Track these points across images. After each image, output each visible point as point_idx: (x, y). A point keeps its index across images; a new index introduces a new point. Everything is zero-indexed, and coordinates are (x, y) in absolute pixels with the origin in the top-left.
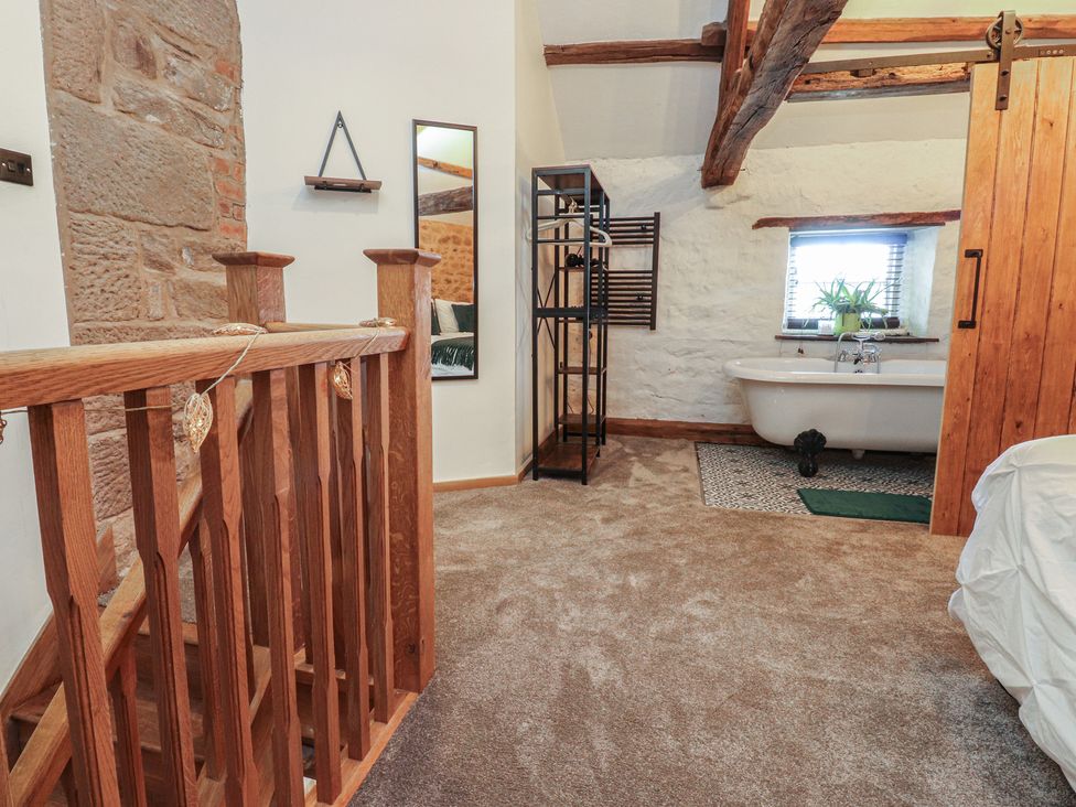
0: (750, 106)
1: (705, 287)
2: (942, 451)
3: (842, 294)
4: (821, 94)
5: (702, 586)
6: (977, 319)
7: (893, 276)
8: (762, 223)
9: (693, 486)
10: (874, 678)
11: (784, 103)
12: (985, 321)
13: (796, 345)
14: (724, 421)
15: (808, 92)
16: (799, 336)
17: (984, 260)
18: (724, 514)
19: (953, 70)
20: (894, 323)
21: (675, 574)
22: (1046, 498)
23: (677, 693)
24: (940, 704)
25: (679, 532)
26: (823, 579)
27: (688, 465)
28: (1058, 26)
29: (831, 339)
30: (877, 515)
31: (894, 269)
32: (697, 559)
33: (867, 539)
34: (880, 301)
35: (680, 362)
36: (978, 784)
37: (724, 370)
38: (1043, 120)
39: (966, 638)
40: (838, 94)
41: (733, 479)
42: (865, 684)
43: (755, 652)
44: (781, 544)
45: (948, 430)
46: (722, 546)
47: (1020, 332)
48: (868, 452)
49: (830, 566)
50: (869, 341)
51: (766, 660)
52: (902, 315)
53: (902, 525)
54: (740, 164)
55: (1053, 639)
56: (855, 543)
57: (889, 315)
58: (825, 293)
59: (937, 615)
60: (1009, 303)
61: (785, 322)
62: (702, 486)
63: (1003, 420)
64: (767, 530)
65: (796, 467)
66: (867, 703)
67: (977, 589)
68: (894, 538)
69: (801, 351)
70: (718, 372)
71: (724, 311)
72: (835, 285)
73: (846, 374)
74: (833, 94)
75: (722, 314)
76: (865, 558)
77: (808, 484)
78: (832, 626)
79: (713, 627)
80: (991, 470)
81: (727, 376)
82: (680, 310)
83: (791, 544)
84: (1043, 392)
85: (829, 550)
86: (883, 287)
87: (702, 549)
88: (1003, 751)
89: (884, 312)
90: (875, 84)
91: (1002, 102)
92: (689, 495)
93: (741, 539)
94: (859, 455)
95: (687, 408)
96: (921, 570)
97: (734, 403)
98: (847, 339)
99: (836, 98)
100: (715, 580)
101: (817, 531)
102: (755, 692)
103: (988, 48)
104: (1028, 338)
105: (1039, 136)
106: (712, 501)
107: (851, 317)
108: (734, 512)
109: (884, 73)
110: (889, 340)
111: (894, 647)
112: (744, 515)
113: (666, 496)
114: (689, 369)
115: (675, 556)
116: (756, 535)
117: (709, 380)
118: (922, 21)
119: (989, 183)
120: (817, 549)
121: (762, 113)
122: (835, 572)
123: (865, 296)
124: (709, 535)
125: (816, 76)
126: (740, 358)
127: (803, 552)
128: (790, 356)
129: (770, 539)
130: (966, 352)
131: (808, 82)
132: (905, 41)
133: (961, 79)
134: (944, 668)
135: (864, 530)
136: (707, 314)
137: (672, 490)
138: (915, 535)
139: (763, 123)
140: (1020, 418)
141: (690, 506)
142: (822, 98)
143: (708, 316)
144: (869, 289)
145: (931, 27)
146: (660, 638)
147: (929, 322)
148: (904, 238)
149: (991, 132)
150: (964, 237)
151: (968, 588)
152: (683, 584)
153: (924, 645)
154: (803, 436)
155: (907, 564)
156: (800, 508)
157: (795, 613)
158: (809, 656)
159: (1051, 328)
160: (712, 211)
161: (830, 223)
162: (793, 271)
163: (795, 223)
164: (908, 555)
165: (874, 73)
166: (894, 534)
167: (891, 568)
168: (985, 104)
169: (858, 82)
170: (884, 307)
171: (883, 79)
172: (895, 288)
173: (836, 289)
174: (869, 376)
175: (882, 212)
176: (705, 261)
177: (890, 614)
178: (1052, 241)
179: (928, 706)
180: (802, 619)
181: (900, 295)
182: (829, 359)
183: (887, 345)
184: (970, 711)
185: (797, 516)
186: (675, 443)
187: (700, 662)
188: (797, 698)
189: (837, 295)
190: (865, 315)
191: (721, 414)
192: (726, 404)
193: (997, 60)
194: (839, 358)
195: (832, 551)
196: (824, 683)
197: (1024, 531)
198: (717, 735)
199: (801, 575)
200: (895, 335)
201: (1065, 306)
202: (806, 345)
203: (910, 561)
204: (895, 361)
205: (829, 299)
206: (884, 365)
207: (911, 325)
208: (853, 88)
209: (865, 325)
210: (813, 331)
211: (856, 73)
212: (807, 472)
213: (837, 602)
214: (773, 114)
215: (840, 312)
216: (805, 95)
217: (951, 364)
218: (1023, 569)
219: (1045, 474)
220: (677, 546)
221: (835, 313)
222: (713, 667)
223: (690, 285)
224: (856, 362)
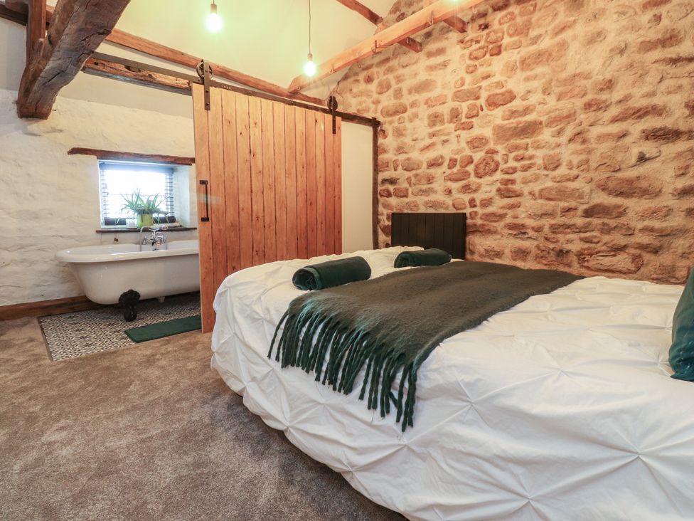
0: (53, 69)
1: (31, 195)
2: (203, 288)
3: (139, 202)
4: (107, 74)
5: (57, 419)
6: (210, 217)
7: (169, 192)
8: (74, 151)
9: (41, 350)
10: (179, 420)
11: (80, 73)
12: (213, 217)
13: (113, 236)
14: (62, 297)
15: (97, 70)
16: (113, 230)
17: (208, 186)
18: (70, 362)
19: (183, 83)
20: (172, 220)
21: (32, 419)
22: (240, 298)
23: (46, 498)
24: (212, 417)
25: (31, 388)
26: (146, 380)
27: (33, 337)
28: (230, 74)
29: (135, 230)
30: (174, 332)
31: (169, 188)
32: (50, 402)
33: (170, 348)
34: (163, 206)
35: (16, 255)
36: (231, 444)
37: (56, 258)
38: (226, 120)
39: (221, 379)
40: (118, 77)
41: (74, 336)
42: (174, 426)
43: (105, 442)
44: (116, 368)
45: (204, 277)
46: (71, 385)
47: (229, 223)
48: (167, 297)
49: (150, 371)
50: (159, 231)
51: (113, 443)
52: (176, 215)
53: (187, 333)
54: (51, 106)
55: (250, 361)
56: (163, 352)
57: (169, 215)
58: (128, 201)
59: (208, 374)
60: (222, 209)
61: (102, 220)
62: (48, 350)
63: (227, 266)
64: (106, 363)
65: (122, 317)
66: (176, 435)
67: (219, 351)
68: (184, 342)
69: (116, 240)
70: (52, 260)
71: (51, 214)
72: (134, 196)
73: (148, 252)
74: (115, 76)
75: (49, 216)
76: (169, 358)
77: (131, 326)
78: (153, 404)
79: (69, 442)
80: (219, 291)
81: (60, 263)
82: (9, 214)
83: (123, 366)
84: (241, 251)
85: (148, 361)
86: (163, 198)
87: (54, 393)
88: (240, 423)
89: (166, 213)
90: (140, 78)
91: (207, 106)
92: (37, 358)
93: (86, 376)
94: (162, 300)
95: (27, 292)
96: (199, 354)
97: (68, 282)
98: (146, 230)
99: (117, 79)
100: (67, 410)
101: (140, 352)
102: (107, 467)
103: (198, 76)
104: (232, 225)
105: (225, 127)
106: (59, 356)
107: (147, 217)
108: (78, 359)
109: (146, 73)
110: (170, 230)
111: (188, 399)
112: (87, 358)
113: (14, 366)
114: (22, 261)
115: (29, 406)
116: (97, 369)
117: (45, 267)
118: (166, 48)
119: (206, 146)
120: (140, 363)
121: (63, 76)
122: (153, 372)
123: (154, 204)
124: (58, 382)
125: (102, 62)
126: (70, 248)
127: (131, 368)
128: (109, 244)
129: (108, 368)
130: (207, 233)
131: (96, 64)
132: (157, 56)
133: (187, 89)
134: (213, 398)
135: (168, 343)
136: (36, 217)
137: (21, 359)
138: (195, 337)
139: (66, 82)
140: (234, 265)
141: (40, 366)
142: (108, 77)
143: (37, 218)
144: (155, 200)
145: (170, 53)
146: (24, 470)
147: (191, 219)
148: (172, 171)
149: (204, 120)
150: (198, 174)
151: (216, 352)
152: (40, 424)
153: (203, 392)
154: (124, 295)
155: (192, 354)
156: (127, 342)
157: (130, 406)
158: (141, 427)
159: (241, 220)
160: (30, 137)
161: (125, 156)
162: (104, 186)
163: (103, 155)
164: (192, 349)
165: (140, 71)
166: (183, 340)
167: (185, 358)
168: (200, 105)
169: (130, 73)
170: (165, 211)
171: (145, 76)
172: (171, 200)
173: (135, 199)
174: (162, 252)
175: (157, 154)
176: (28, 175)
177: (185, 383)
178: (236, 179)
179: (207, 420)
180: (135, 408)
181: (174, 203)
182: (137, 243)
183: (170, 233)
184: (226, 413)
185: (126, 347)
186: (18, 321)
187: (62, 469)
188: (136, 455)
189: (136, 202)
190: (155, 215)
191: (59, 291)
192: (62, 283)
193: (203, 84)
194: (142, 243)
195: (150, 361)
196: (151, 437)
197: (234, 318)
198: (83, 507)
199: (131, 382)
200: (173, 226)
201: (245, 210)
202: (119, 236)
203: (193, 351)
204: (174, 242)
205: (131, 205)
206: (170, 244)
207: (182, 220)
208: (128, 76)
209: (156, 221)
210: (124, 226)
211: (128, 68)
212: (130, 319)
213: (155, 389)
214: (73, 79)
215: (139, 213)
216: (95, 71)
217: (200, 240)
218: (236, 334)
219: (239, 288)
220: (30, 399)
221: (136, 214)
222: (72, 467)
223: (17, 193)
224: (153, 244)
